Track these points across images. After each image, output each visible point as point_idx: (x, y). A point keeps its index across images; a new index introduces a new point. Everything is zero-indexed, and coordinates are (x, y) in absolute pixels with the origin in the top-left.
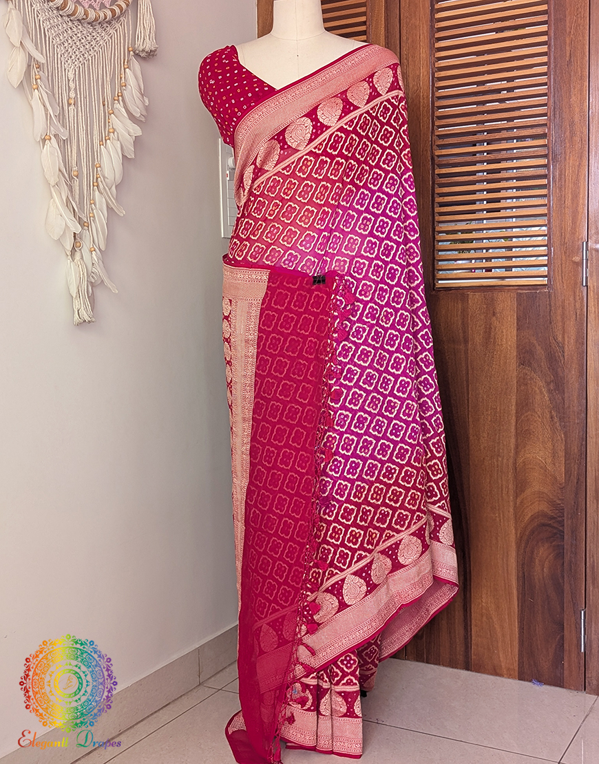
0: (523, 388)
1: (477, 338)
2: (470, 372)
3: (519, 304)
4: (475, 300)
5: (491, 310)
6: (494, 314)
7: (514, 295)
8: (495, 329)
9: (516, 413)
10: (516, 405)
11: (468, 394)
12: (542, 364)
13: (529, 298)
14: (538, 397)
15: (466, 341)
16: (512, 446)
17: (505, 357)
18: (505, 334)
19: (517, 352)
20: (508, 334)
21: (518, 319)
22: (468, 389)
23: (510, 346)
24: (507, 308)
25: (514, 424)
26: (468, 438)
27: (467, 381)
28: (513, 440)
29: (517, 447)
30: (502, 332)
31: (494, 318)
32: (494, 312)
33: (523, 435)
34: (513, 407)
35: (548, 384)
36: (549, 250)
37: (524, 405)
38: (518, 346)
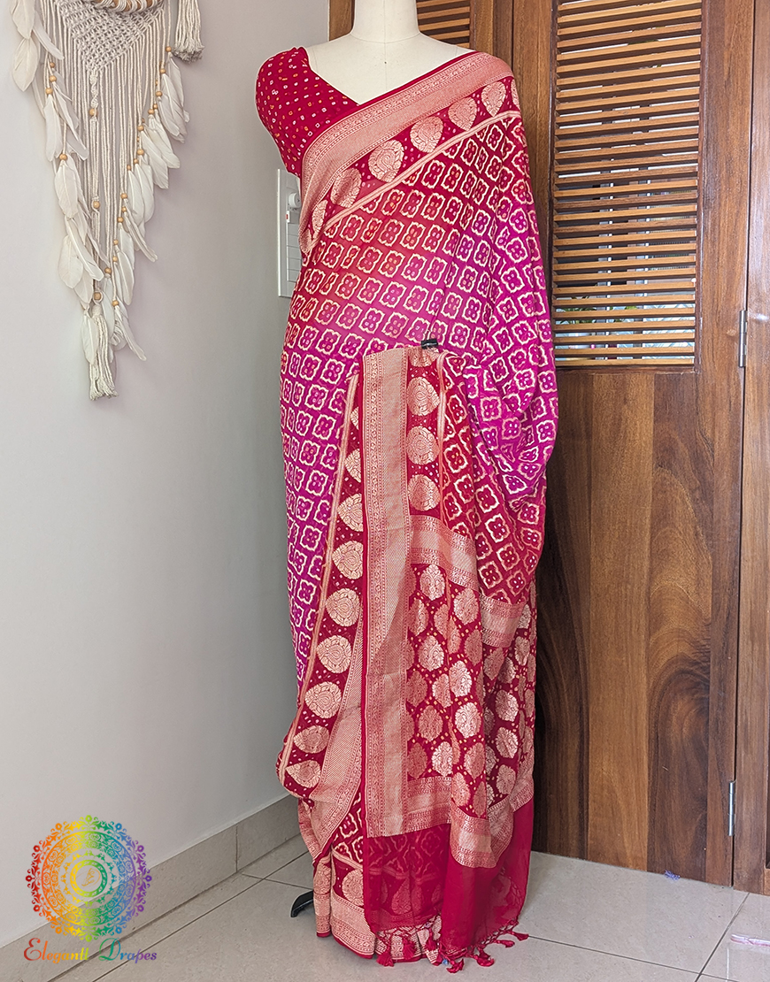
0: (660, 496)
1: (604, 433)
2: (593, 475)
3: (658, 389)
4: (603, 382)
6: (625, 401)
7: (651, 377)
8: (626, 421)
9: (652, 528)
10: (652, 517)
11: (590, 502)
12: (686, 465)
13: (670, 381)
14: (679, 508)
15: (589, 436)
16: (646, 570)
17: (638, 456)
18: (638, 426)
19: (654, 450)
20: (642, 427)
21: (656, 408)
22: (590, 497)
23: (645, 442)
24: (642, 394)
25: (648, 542)
26: (589, 560)
27: (590, 487)
28: (646, 563)
29: (651, 571)
30: (636, 424)
31: (626, 407)
32: (625, 399)
33: (660, 555)
34: (647, 521)
35: (692, 491)
36: (697, 320)
37: (662, 518)
38: (655, 443)
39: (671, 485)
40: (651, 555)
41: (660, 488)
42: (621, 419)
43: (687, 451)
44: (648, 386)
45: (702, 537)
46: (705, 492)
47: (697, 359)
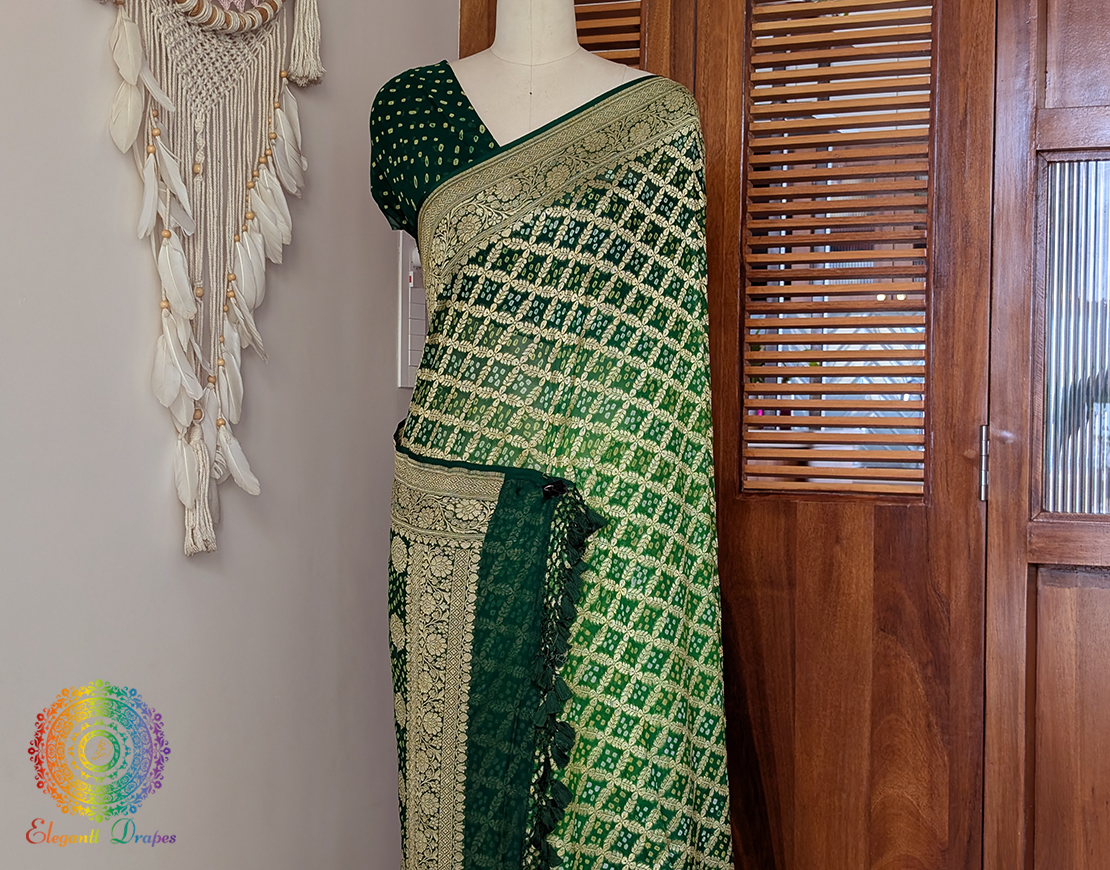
0: (883, 671)
1: (809, 580)
2: (797, 640)
3: (878, 526)
4: (807, 512)
5: (832, 532)
6: (838, 540)
7: (869, 509)
8: (839, 567)
9: (872, 714)
10: (873, 700)
11: (794, 678)
12: (915, 631)
13: (892, 513)
14: (907, 689)
15: (792, 584)
16: (865, 774)
17: (856, 616)
18: (854, 575)
19: (874, 608)
20: (860, 576)
21: (875, 551)
22: (793, 670)
23: (863, 597)
24: (859, 531)
25: (867, 734)
27: (793, 656)
28: (866, 765)
29: (872, 775)
30: (851, 572)
31: (838, 548)
32: (837, 537)
33: (883, 754)
34: (867, 705)
35: (924, 666)
36: (927, 434)
37: (885, 701)
38: (876, 600)
39: (897, 656)
40: (872, 753)
41: (883, 660)
42: (832, 564)
43: (916, 611)
44: (866, 520)
45: (936, 729)
46: (939, 668)
47: (926, 487)
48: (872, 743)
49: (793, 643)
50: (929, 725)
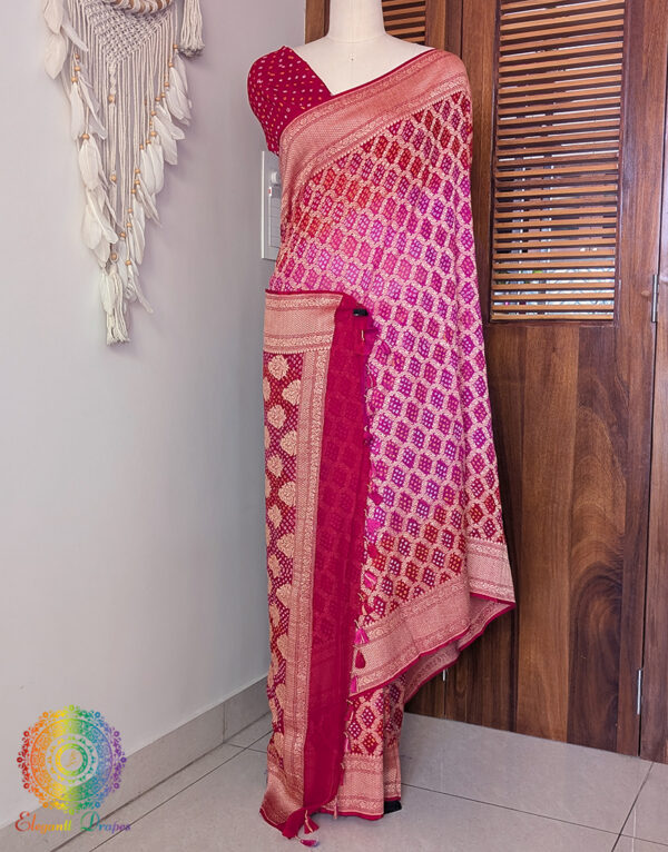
0: (583, 429)
1: (535, 375)
2: (526, 411)
3: (582, 341)
4: (533, 334)
5: (550, 345)
6: (554, 350)
7: (576, 329)
8: (555, 366)
9: (576, 456)
10: (576, 448)
11: (522, 435)
12: (605, 404)
13: (593, 334)
14: (599, 440)
15: (522, 378)
16: (569, 491)
17: (565, 396)
18: (565, 371)
19: (578, 391)
20: (569, 372)
21: (580, 356)
22: (522, 430)
23: (570, 385)
24: (569, 343)
25: (572, 468)
26: (521, 483)
27: (522, 421)
28: (570, 486)
29: (574, 492)
30: (562, 369)
31: (554, 354)
32: (554, 348)
33: (582, 480)
34: (572, 450)
35: (610, 426)
36: (616, 282)
37: (584, 448)
38: (579, 385)
39: (592, 420)
40: (574, 480)
41: (583, 423)
42: (550, 365)
43: (606, 392)
44: (573, 336)
45: (617, 464)
46: (621, 427)
47: (615, 315)
48: (574, 473)
49: (523, 413)
50: (613, 462)
